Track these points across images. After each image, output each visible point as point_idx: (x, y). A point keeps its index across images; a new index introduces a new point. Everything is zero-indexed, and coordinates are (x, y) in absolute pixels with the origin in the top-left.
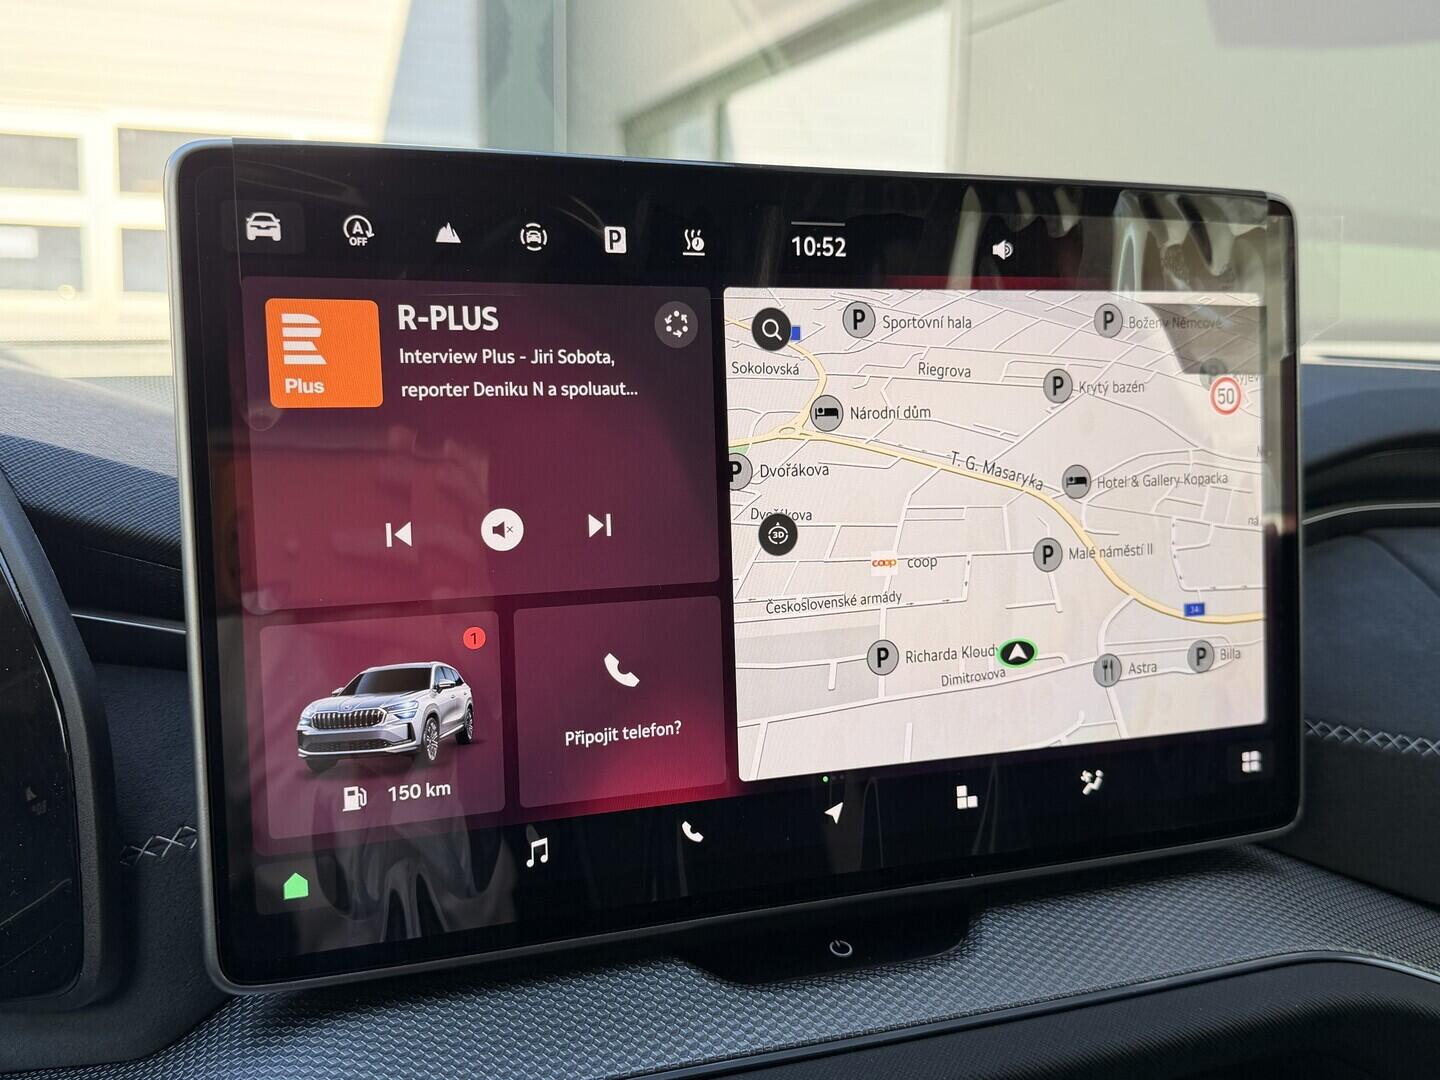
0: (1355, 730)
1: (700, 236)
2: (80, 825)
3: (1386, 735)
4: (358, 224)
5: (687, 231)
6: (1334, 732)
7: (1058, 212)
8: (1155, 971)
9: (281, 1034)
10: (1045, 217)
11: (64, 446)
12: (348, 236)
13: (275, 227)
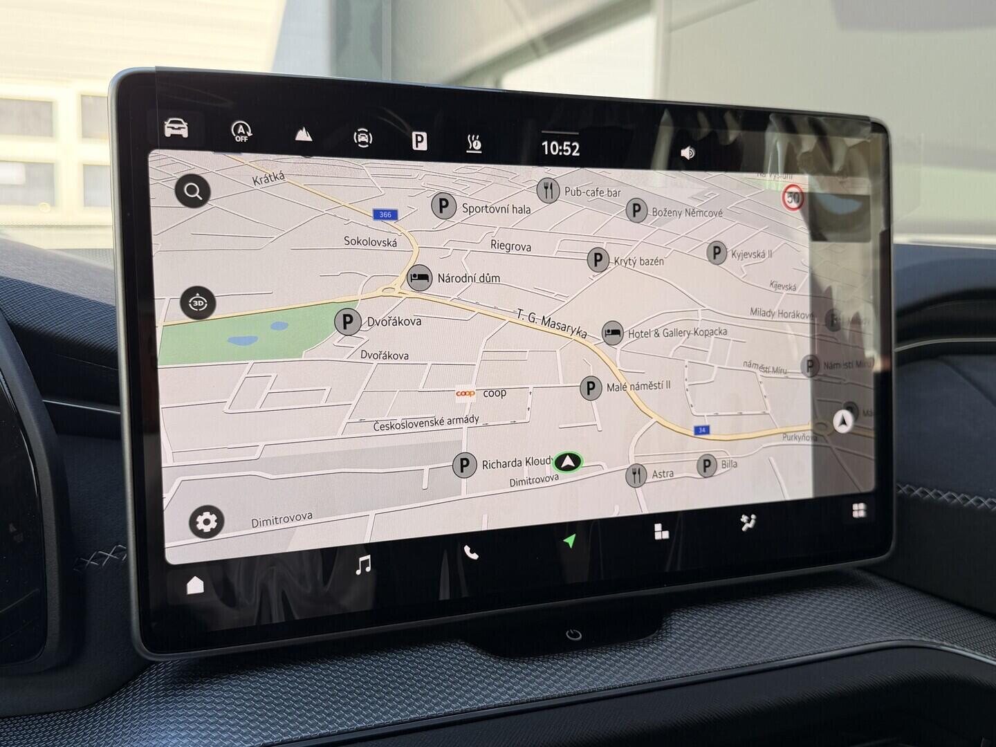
0: (931, 491)
1: (479, 140)
3: (953, 494)
4: (241, 127)
5: (469, 136)
6: (917, 492)
7: (726, 128)
9: (184, 689)
10: (718, 131)
11: (37, 284)
12: (234, 134)
13: (184, 128)
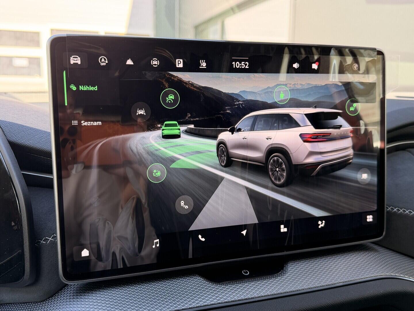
0: (401, 209)
1: (205, 62)
2: (23, 234)
3: (411, 211)
4: (103, 59)
5: (201, 61)
6: (395, 210)
7: (313, 54)
8: (339, 281)
9: (81, 295)
10: (309, 56)
12: (100, 62)
13: (79, 60)
